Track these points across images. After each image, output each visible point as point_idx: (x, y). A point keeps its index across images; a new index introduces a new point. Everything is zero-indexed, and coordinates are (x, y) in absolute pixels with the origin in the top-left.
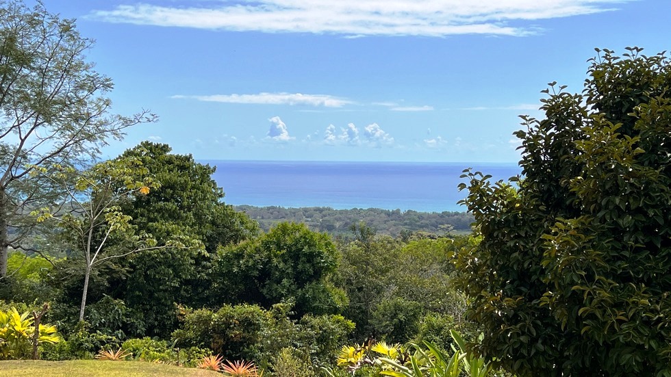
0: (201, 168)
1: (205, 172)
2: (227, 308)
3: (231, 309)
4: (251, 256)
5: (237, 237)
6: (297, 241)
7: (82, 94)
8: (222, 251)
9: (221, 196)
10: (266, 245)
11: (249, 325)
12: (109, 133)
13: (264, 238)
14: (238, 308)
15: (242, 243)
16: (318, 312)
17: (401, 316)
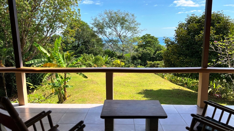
1: (156, 39)
3: (156, 62)
7: (136, 26)
9: (159, 43)
12: (139, 32)
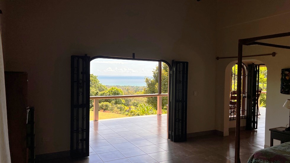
2: (103, 103)
4: (106, 94)
5: (103, 90)
6: (115, 91)
8: (100, 93)
9: (99, 82)
10: (109, 92)
11: (106, 106)
13: (109, 90)
14: (104, 103)
15: (104, 91)
16: (119, 104)
17: (135, 104)
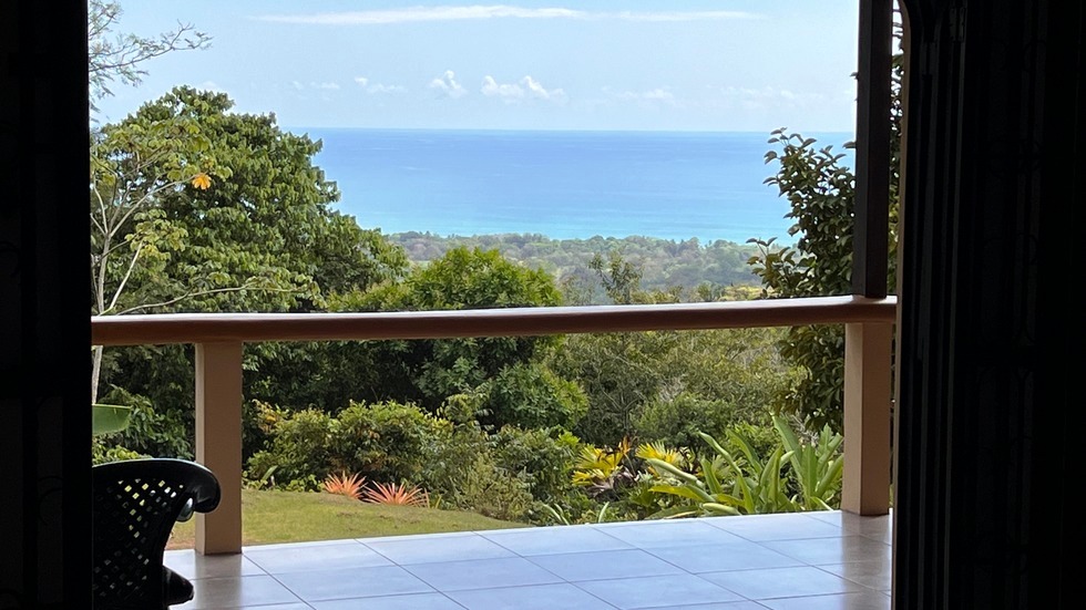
0: (292, 142)
1: (301, 150)
2: (357, 410)
3: (365, 410)
5: (364, 278)
6: (485, 284)
9: (333, 198)
11: (397, 439)
12: (112, 70)
13: (419, 277)
14: (377, 408)
15: (375, 289)
16: (528, 422)
